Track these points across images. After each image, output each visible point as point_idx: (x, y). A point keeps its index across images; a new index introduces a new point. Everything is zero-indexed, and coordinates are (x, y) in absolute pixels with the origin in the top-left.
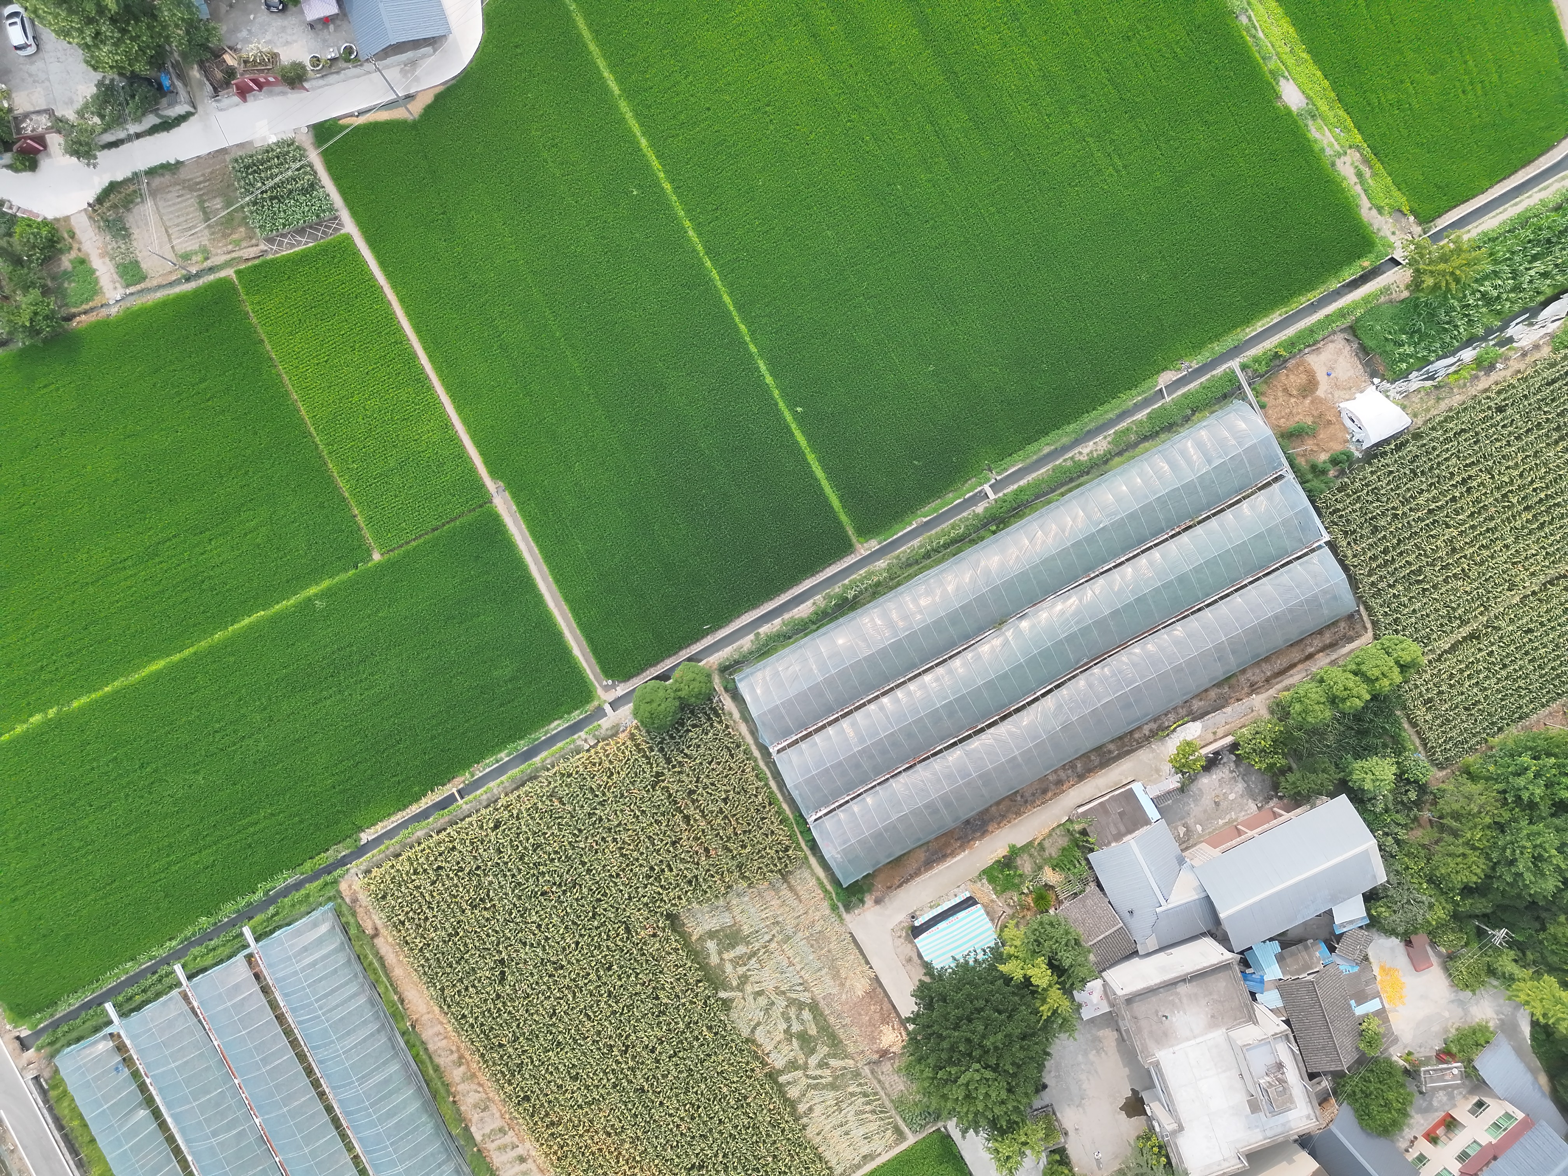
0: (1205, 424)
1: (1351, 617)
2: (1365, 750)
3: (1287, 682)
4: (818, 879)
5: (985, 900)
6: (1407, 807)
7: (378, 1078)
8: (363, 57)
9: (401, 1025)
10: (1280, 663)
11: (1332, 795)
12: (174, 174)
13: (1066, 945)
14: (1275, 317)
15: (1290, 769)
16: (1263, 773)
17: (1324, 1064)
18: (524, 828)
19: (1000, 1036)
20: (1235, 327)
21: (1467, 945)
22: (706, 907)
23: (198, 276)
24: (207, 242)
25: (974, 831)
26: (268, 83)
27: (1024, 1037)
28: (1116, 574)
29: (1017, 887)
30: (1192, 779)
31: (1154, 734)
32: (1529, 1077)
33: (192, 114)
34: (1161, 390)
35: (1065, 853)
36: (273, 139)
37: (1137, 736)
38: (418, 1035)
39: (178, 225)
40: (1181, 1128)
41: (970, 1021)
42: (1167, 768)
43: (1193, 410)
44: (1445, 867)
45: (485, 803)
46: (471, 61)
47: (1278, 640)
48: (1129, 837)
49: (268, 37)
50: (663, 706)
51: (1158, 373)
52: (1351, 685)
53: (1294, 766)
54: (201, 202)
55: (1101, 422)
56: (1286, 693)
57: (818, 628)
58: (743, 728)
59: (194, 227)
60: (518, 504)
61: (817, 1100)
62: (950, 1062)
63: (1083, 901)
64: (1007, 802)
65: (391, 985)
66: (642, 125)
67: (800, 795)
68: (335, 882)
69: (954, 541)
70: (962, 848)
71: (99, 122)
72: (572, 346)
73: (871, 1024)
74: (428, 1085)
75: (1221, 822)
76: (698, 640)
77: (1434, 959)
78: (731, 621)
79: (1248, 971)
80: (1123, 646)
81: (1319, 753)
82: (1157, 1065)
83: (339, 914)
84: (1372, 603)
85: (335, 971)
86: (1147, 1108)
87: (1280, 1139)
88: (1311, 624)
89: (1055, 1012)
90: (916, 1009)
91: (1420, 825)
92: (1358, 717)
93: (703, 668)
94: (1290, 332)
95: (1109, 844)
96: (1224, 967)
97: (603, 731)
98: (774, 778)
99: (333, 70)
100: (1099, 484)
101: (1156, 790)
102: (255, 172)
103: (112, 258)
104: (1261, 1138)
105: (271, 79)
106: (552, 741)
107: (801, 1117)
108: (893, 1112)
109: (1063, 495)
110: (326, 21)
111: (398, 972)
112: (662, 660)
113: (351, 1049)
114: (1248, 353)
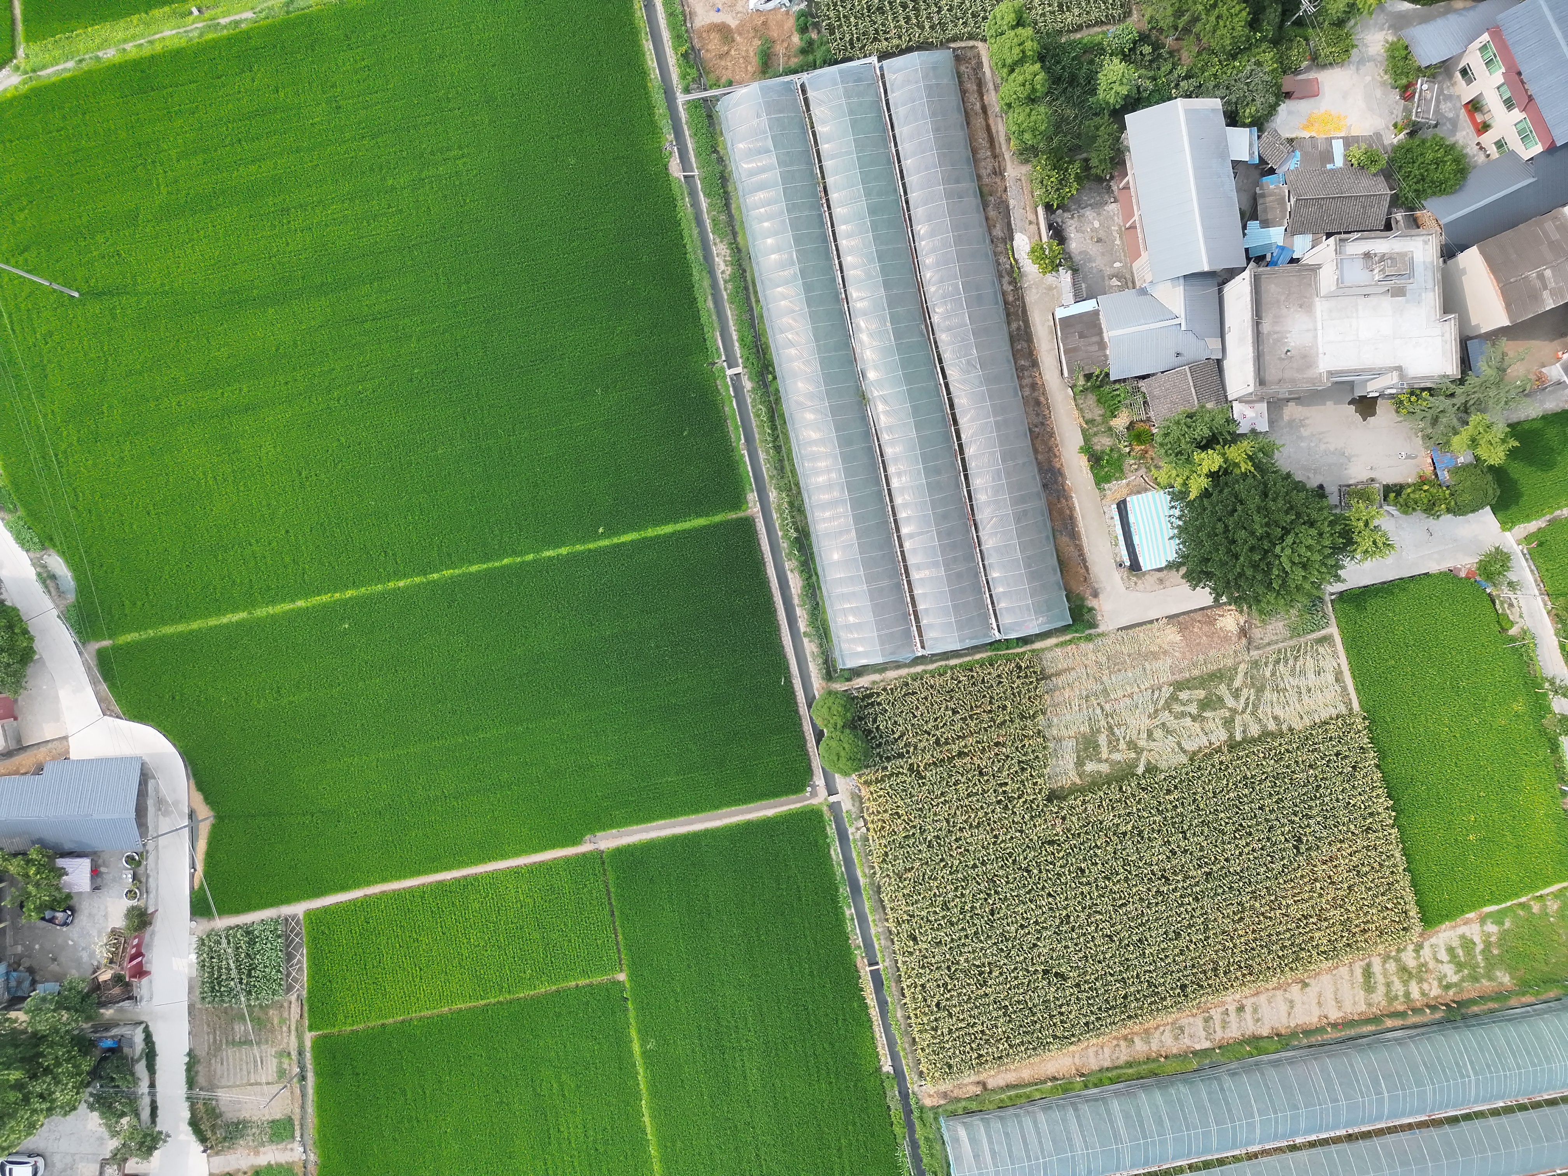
0: (729, 145)
1: (958, 59)
2: (1089, 82)
3: (1002, 139)
4: (1057, 645)
5: (1125, 491)
6: (1156, 57)
7: (1120, 1123)
8: (140, 849)
9: (1078, 1086)
10: (982, 140)
11: (1123, 127)
12: (199, 1061)
13: (1189, 427)
14: (648, 46)
15: (1086, 160)
16: (1083, 188)
17: (1380, 212)
18: (924, 913)
19: (1256, 518)
20: (645, 87)
21: (1307, 40)
22: (1052, 762)
23: (303, 1068)
24: (274, 1050)
25: (1056, 482)
26: (138, 946)
27: (1265, 495)
28: (849, 273)
29: (1121, 456)
30: (1069, 257)
31: (1014, 282)
32: (1452, 18)
33: (147, 1027)
34: (685, 177)
35: (1103, 400)
36: (193, 957)
37: (1011, 299)
38: (1092, 1073)
39: (249, 1073)
40: (1399, 369)
41: (1234, 542)
42: (1050, 278)
43: (714, 152)
44: (1224, 39)
45: (889, 943)
46: (175, 745)
47: (959, 135)
48: (1105, 335)
49: (94, 933)
50: (846, 746)
51: (668, 175)
52: (1021, 79)
53: (1085, 155)
54: (234, 1043)
55: (699, 243)
56: (1012, 143)
57: (816, 574)
58: (891, 674)
59: (255, 1057)
60: (612, 826)
61: (1269, 710)
62: (1267, 573)
63: (1153, 397)
64: (1038, 442)
65: (1036, 1084)
66: (284, 600)
67: (971, 639)
68: (922, 1109)
69: (772, 419)
70: (1068, 498)
71: (128, 1118)
72: (476, 729)
73: (1210, 636)
74: (1142, 1078)
75: (1118, 242)
76: (793, 693)
77: (1312, 75)
78: (785, 656)
79: (1268, 258)
80: (920, 286)
81: (1079, 127)
82: (1331, 373)
83: (953, 1114)
84: (950, 34)
85: (1007, 1134)
86: (1371, 395)
87: (1439, 276)
88: (953, 99)
89: (1250, 458)
90: (1208, 589)
91: (1178, 51)
92: (1056, 80)
93: (821, 696)
94: (666, 35)
95: (1106, 356)
96: (1257, 281)
97: (854, 810)
98: (947, 659)
99: (144, 880)
100: (758, 264)
101: (1068, 296)
102: (219, 984)
103: (263, 1144)
104: (1432, 294)
105: (136, 942)
106: (848, 862)
107: (1281, 731)
108: (1302, 640)
109: (758, 301)
110: (95, 872)
111: (1026, 1074)
112: (803, 733)
113: (1085, 1141)
114: (675, 82)
